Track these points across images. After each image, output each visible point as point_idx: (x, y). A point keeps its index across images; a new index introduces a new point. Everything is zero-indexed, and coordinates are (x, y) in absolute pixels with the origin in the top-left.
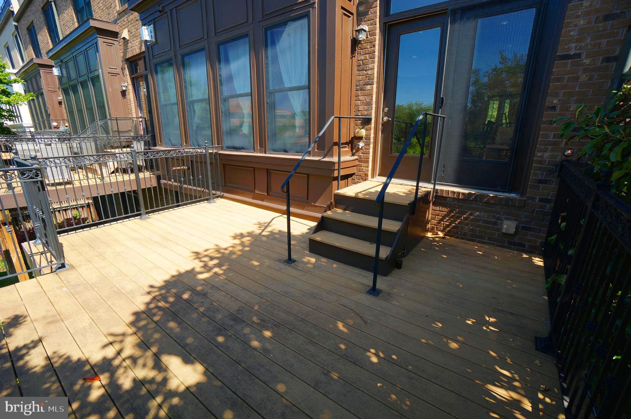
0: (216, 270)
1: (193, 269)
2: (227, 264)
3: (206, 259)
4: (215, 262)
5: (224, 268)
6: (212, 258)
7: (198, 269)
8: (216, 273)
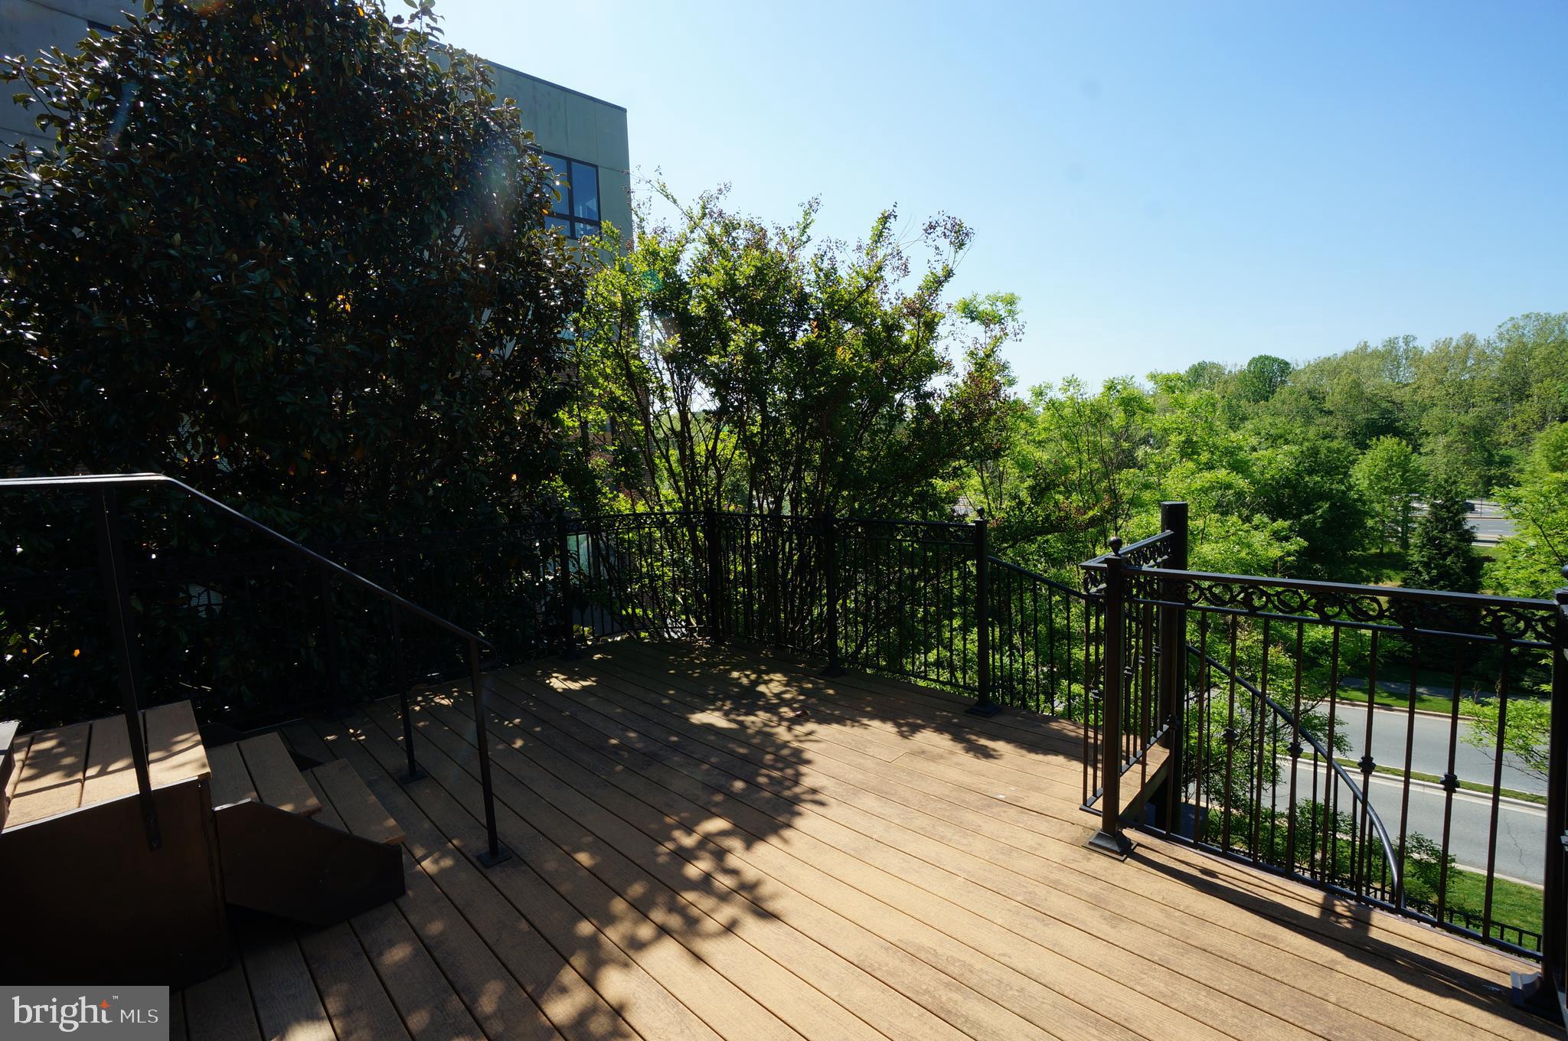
0: (689, 841)
1: (749, 846)
2: (661, 860)
3: (724, 882)
4: (694, 870)
5: (670, 846)
6: (705, 884)
7: (735, 844)
8: (690, 831)
